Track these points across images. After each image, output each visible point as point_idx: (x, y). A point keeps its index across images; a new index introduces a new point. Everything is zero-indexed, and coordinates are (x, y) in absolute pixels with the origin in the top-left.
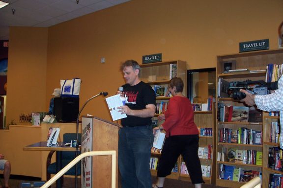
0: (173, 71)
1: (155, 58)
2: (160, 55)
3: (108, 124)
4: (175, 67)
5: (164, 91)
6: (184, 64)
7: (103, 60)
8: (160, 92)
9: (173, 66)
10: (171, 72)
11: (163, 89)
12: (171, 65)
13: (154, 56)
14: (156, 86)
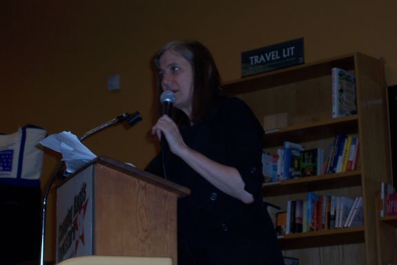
0: (341, 91)
1: (281, 54)
2: (298, 44)
3: (142, 183)
4: (348, 79)
5: (314, 160)
6: (376, 67)
7: (115, 83)
8: (303, 165)
9: (340, 75)
10: (335, 95)
11: (314, 153)
12: (335, 71)
13: (280, 47)
14: (288, 145)
